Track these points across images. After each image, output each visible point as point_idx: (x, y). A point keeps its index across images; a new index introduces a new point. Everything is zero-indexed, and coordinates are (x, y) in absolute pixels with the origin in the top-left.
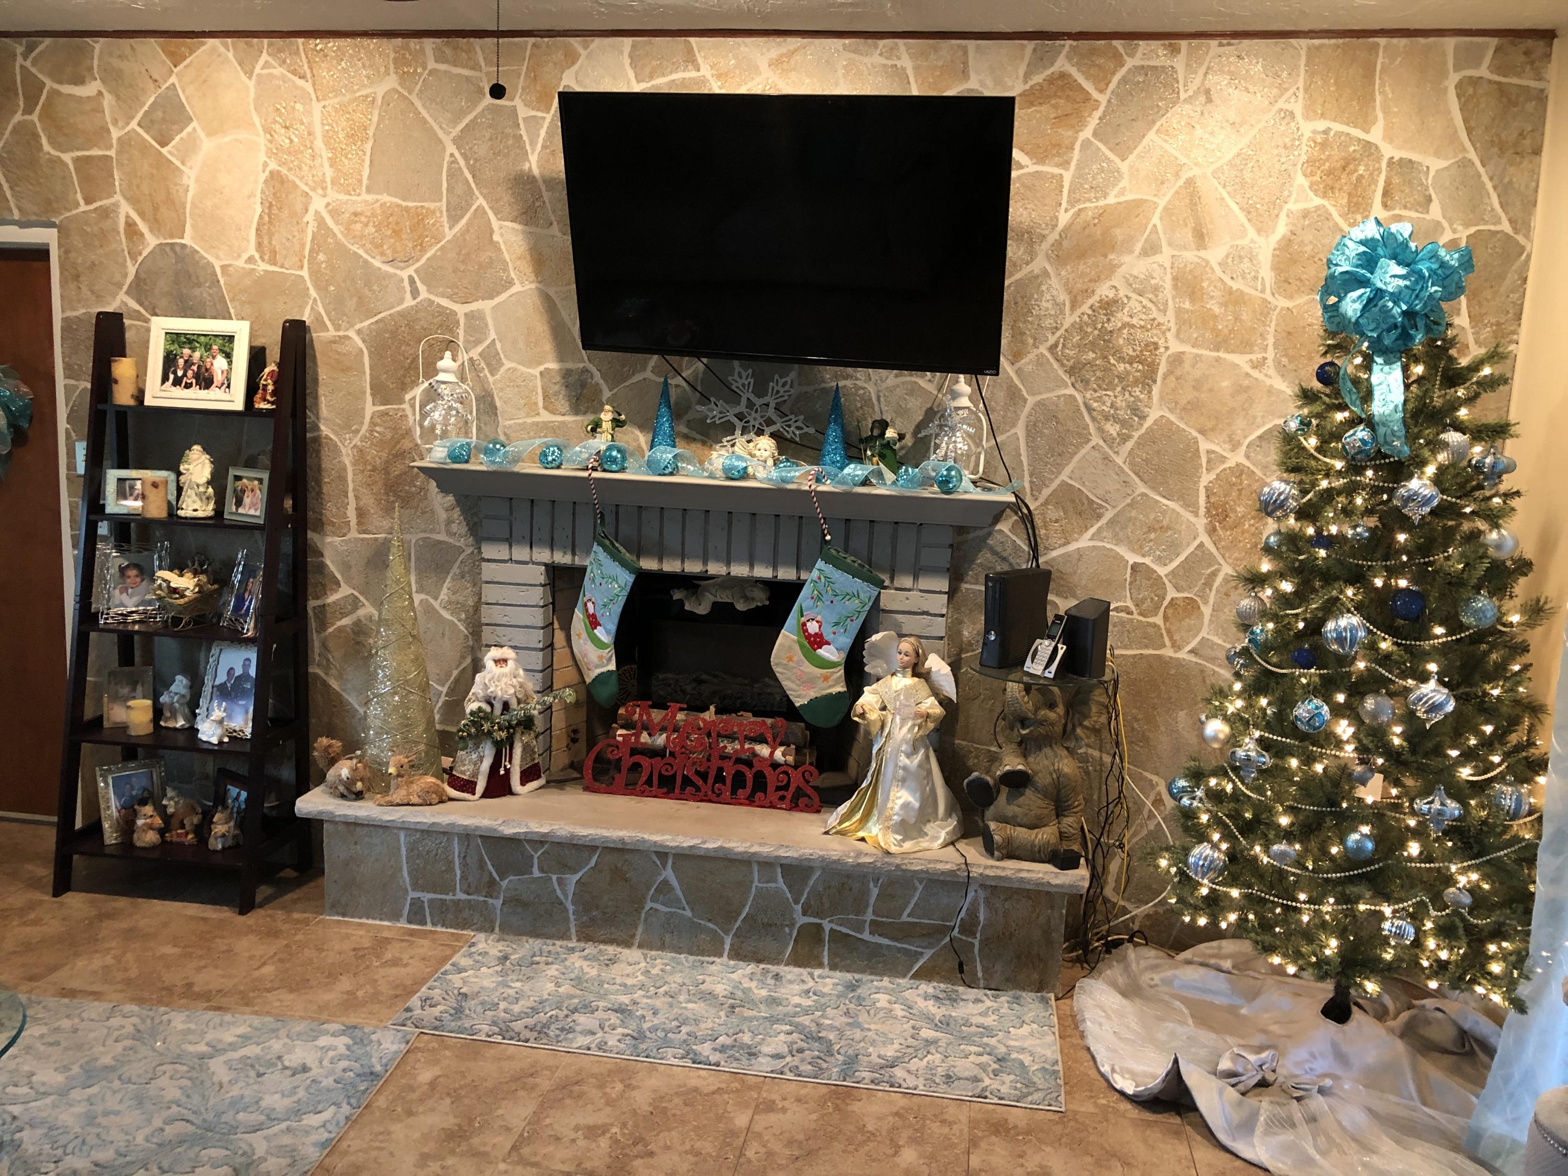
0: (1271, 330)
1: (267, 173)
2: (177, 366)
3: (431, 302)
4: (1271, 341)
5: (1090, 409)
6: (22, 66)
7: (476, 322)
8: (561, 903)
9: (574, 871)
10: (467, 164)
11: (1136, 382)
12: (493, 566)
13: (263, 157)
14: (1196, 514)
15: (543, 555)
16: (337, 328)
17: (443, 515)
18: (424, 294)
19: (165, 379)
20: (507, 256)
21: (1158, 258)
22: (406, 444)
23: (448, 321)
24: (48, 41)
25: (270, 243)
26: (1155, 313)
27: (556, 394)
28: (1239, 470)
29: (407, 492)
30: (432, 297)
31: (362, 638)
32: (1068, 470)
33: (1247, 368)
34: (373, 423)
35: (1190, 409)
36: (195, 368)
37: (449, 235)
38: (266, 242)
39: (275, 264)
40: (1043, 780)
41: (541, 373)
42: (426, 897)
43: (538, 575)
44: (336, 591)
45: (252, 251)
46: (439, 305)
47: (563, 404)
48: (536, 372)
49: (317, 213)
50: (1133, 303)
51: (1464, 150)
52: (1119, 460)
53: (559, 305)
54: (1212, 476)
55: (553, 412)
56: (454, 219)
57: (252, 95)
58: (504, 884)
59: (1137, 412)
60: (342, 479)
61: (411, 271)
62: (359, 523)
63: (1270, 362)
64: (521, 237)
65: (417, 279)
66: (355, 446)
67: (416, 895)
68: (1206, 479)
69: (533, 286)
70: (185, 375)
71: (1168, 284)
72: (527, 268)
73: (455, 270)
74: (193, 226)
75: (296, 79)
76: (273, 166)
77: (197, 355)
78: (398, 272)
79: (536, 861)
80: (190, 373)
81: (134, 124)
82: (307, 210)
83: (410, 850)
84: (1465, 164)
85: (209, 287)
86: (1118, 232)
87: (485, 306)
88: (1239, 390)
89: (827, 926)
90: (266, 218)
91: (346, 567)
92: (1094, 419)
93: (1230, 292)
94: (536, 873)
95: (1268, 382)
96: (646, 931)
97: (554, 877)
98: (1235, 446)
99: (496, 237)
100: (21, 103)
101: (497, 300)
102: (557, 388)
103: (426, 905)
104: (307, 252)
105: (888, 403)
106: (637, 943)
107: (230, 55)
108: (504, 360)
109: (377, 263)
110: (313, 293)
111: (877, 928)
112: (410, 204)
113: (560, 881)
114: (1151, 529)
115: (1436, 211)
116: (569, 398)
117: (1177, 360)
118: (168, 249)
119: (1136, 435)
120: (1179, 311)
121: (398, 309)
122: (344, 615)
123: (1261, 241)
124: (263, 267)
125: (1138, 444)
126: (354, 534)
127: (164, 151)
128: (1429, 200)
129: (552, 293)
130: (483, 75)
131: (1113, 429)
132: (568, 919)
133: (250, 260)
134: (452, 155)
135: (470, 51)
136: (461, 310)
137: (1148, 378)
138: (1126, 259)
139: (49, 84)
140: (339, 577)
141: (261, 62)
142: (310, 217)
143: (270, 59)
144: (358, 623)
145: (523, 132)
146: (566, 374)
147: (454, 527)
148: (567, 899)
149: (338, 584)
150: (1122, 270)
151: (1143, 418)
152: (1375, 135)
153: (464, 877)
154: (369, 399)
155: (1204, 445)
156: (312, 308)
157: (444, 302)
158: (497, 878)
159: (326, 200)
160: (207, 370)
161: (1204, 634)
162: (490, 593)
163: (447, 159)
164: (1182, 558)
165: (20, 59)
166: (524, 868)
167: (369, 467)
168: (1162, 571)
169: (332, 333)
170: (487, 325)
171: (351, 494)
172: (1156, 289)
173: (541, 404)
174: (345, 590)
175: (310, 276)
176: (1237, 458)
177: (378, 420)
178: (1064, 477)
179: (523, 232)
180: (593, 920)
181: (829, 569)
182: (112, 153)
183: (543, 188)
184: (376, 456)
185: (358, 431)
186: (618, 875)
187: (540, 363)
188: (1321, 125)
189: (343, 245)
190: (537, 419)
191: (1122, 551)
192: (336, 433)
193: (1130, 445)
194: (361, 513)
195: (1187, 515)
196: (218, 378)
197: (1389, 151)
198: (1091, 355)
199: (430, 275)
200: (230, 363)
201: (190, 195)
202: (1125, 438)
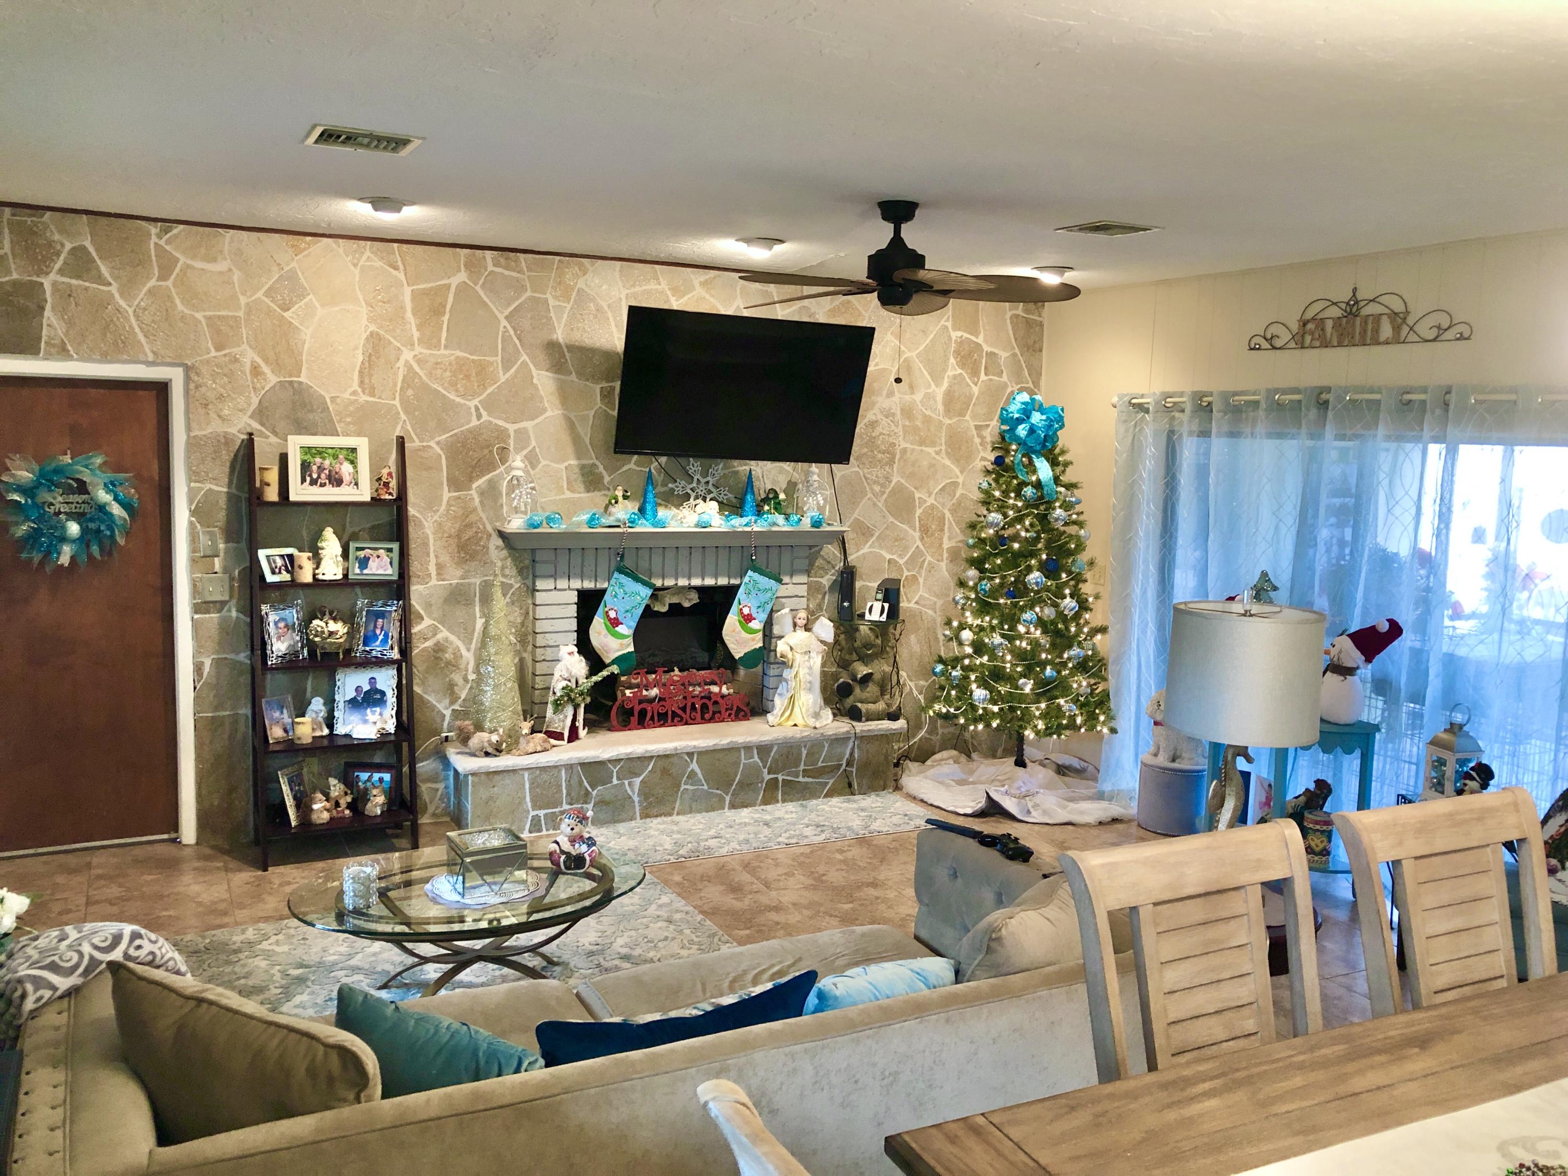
0: (943, 435)
1: (368, 333)
2: (311, 472)
3: (490, 422)
4: (943, 440)
5: (866, 479)
6: (156, 244)
7: (522, 436)
8: (630, 797)
9: (638, 775)
10: (516, 334)
11: (886, 464)
12: (544, 594)
13: (364, 322)
14: (914, 530)
15: (577, 584)
16: (421, 441)
17: (499, 564)
18: (485, 417)
19: (303, 480)
20: (542, 393)
21: (894, 399)
22: (473, 518)
23: (502, 434)
24: (181, 227)
25: (370, 381)
26: (893, 427)
27: (576, 480)
28: (932, 507)
29: (474, 550)
30: (490, 419)
31: (440, 654)
32: (857, 511)
33: (934, 455)
34: (449, 504)
35: (911, 476)
36: (327, 472)
37: (503, 379)
38: (367, 381)
39: (374, 396)
40: (877, 677)
41: (566, 468)
42: (541, 813)
43: (573, 597)
44: (420, 623)
45: (355, 386)
46: (496, 424)
47: (581, 487)
48: (563, 466)
49: (407, 361)
50: (884, 422)
51: (1014, 348)
52: (880, 505)
53: (577, 424)
54: (921, 510)
55: (573, 492)
56: (506, 369)
57: (357, 279)
58: (594, 793)
59: (888, 479)
60: (426, 544)
61: (476, 402)
62: (438, 574)
63: (943, 451)
64: (551, 381)
65: (480, 407)
66: (436, 521)
67: (535, 813)
68: (919, 512)
69: (560, 412)
70: (319, 477)
71: (898, 412)
72: (555, 400)
73: (507, 402)
74: (308, 369)
75: (391, 270)
76: (372, 328)
77: (327, 463)
78: (467, 403)
79: (615, 774)
80: (323, 476)
81: (260, 294)
82: (398, 359)
83: (532, 784)
84: (1014, 355)
85: (321, 412)
86: (875, 385)
87: (528, 425)
88: (932, 466)
89: (780, 777)
90: (367, 364)
91: (428, 606)
92: (868, 484)
93: (925, 416)
94: (615, 781)
95: (943, 461)
96: (681, 804)
97: (626, 782)
98: (930, 494)
99: (535, 381)
100: (156, 272)
101: (536, 421)
102: (576, 476)
103: (542, 818)
104: (398, 388)
105: (768, 478)
106: (675, 813)
107: (341, 251)
108: (541, 459)
109: (452, 396)
110: (403, 416)
111: (806, 773)
112: (475, 358)
113: (630, 784)
114: (897, 540)
115: (1005, 378)
116: (584, 482)
117: (904, 451)
118: (287, 385)
119: (888, 491)
120: (904, 426)
121: (467, 427)
122: (426, 639)
123: (937, 390)
124: (364, 398)
125: (889, 496)
126: (434, 582)
127: (286, 314)
128: (1002, 372)
129: (572, 415)
130: (526, 277)
131: (877, 488)
132: (634, 807)
133: (354, 393)
134: (505, 327)
135: (517, 261)
136: (511, 428)
137: (891, 462)
138: (880, 399)
139: (182, 260)
140: (422, 612)
141: (364, 258)
142: (401, 364)
143: (372, 256)
144: (437, 644)
145: (552, 315)
146: (582, 467)
147: (507, 572)
148: (634, 793)
149: (422, 619)
150: (877, 406)
151: (890, 482)
152: (980, 340)
153: (568, 794)
154: (446, 488)
155: (917, 495)
156: (402, 427)
157: (500, 423)
158: (590, 789)
159: (413, 353)
160: (337, 473)
161: (920, 593)
162: (541, 612)
163: (501, 329)
164: (910, 554)
165: (154, 239)
166: (607, 780)
167: (446, 535)
168: (901, 562)
169: (417, 443)
170: (529, 437)
171: (432, 555)
172: (893, 415)
173: (565, 486)
174: (427, 622)
175: (401, 404)
176: (931, 501)
177: (453, 503)
178: (855, 515)
179: (554, 379)
180: (650, 803)
181: (756, 576)
182: (241, 314)
183: (565, 350)
184: (451, 527)
185: (438, 511)
186: (665, 772)
187: (564, 461)
188: (959, 334)
189: (427, 384)
190: (563, 497)
191: (884, 553)
192: (421, 513)
193: (885, 496)
194: (440, 567)
195: (911, 531)
196: (347, 478)
197: (986, 348)
198: (865, 450)
199: (489, 404)
200: (355, 467)
201: (306, 346)
202: (883, 493)
